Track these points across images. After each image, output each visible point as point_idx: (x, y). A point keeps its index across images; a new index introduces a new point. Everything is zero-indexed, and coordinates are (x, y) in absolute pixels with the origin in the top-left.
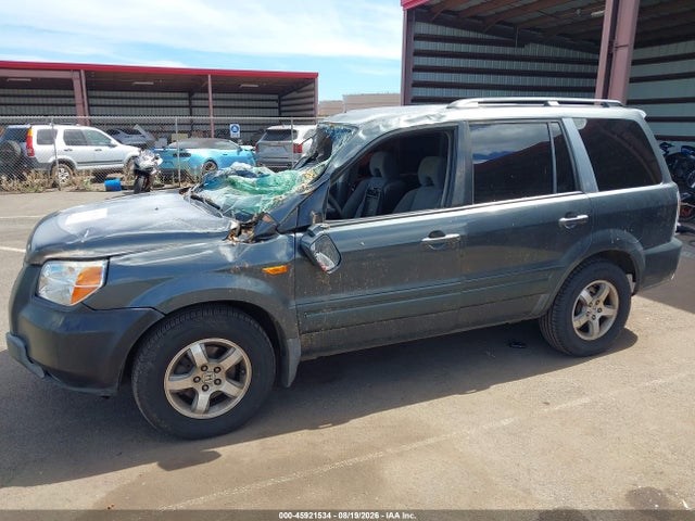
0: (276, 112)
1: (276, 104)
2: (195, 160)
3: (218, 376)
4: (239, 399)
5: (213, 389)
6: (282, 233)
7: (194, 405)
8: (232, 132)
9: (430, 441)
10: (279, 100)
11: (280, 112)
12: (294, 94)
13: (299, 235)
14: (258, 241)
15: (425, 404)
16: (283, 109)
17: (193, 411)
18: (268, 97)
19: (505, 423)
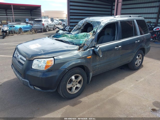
0: (30, 15)
1: (30, 13)
2: (16, 28)
3: (76, 83)
4: (80, 88)
5: (76, 86)
6: (89, 48)
7: (72, 91)
8: (26, 21)
9: (121, 92)
10: (31, 12)
11: (31, 15)
12: (35, 11)
13: (93, 48)
14: (84, 51)
15: (114, 84)
16: (32, 14)
17: (72, 92)
18: (28, 11)
19: (132, 85)
